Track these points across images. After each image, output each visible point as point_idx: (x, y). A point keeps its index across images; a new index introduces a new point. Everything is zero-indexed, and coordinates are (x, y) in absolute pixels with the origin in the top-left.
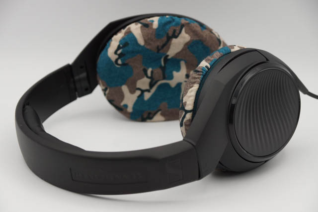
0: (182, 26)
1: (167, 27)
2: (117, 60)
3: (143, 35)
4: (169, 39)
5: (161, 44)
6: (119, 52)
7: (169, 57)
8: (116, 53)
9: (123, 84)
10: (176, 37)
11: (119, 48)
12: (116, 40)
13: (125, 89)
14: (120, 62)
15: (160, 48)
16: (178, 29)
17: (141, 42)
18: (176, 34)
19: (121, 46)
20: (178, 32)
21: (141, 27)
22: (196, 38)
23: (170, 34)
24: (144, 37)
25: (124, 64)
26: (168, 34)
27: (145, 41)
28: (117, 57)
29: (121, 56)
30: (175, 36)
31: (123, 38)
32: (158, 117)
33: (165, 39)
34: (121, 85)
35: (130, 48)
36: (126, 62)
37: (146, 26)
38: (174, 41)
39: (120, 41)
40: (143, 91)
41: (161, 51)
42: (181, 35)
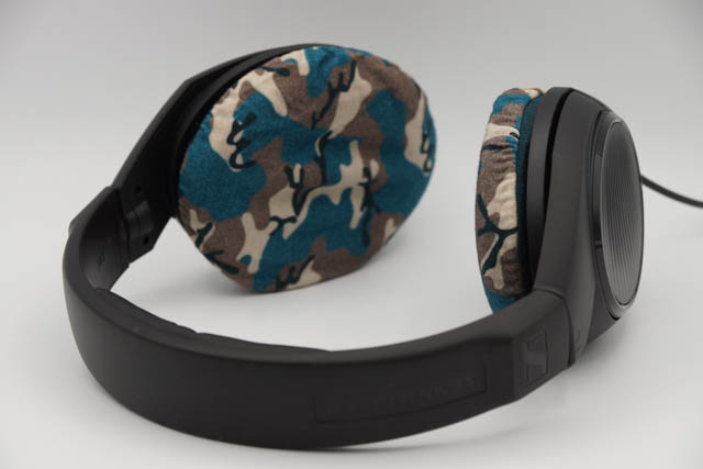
0: (354, 64)
1: (326, 69)
2: (233, 157)
3: (283, 94)
4: (333, 94)
5: (320, 109)
6: (237, 138)
7: (333, 136)
8: (230, 140)
9: (245, 209)
10: (346, 89)
11: (236, 128)
12: (222, 112)
13: (247, 220)
14: (239, 160)
15: (317, 116)
16: (346, 70)
17: (281, 108)
18: (346, 83)
19: (240, 123)
20: (347, 77)
21: (274, 76)
22: (381, 87)
23: (334, 82)
24: (285, 98)
25: (248, 165)
26: (330, 84)
27: (289, 105)
28: (233, 149)
29: (241, 146)
30: (344, 87)
31: (241, 107)
32: (309, 275)
33: (325, 96)
34: (240, 214)
35: (260, 125)
36: (252, 159)
37: (284, 72)
38: (343, 97)
39: (235, 113)
40: (282, 222)
41: (319, 125)
42: (353, 85)
